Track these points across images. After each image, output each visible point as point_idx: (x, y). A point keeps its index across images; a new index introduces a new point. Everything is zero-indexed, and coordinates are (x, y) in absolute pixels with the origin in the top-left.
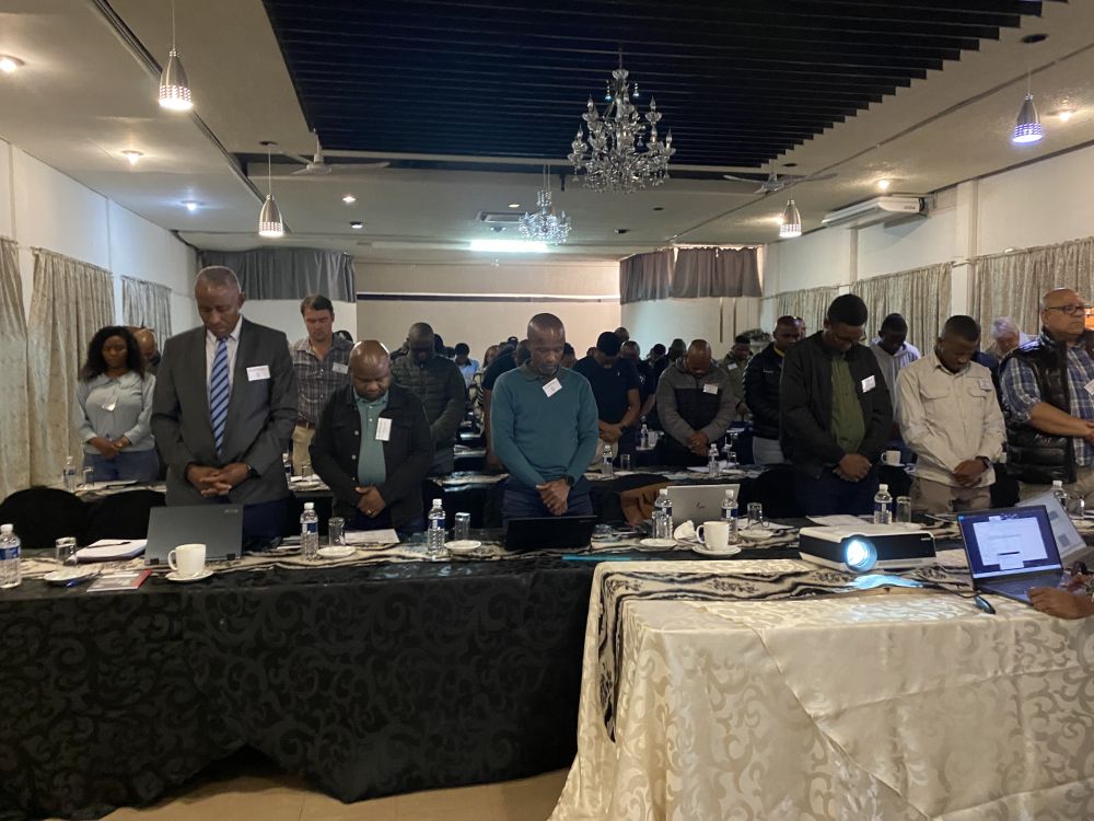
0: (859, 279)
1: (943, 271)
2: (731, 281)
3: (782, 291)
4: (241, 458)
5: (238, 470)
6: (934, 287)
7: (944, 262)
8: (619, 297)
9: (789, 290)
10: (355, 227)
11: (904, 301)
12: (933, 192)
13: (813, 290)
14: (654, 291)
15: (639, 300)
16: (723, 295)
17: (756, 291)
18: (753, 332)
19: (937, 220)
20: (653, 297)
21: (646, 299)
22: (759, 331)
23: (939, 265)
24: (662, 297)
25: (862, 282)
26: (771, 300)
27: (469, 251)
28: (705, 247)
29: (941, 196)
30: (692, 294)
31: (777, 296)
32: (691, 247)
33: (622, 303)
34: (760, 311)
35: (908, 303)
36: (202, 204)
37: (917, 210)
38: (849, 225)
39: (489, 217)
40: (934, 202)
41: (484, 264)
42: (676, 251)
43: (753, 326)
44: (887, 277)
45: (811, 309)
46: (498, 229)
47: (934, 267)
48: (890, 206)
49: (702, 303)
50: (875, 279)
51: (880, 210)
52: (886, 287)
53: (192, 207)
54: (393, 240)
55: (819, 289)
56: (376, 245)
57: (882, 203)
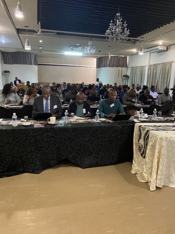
0: (150, 64)
1: (170, 63)
2: (121, 64)
3: (132, 66)
6: (168, 67)
7: (170, 61)
8: (96, 66)
9: (134, 66)
10: (40, 48)
11: (161, 69)
12: (170, 45)
13: (140, 67)
14: (105, 65)
15: (101, 67)
16: (120, 67)
17: (126, 66)
18: (125, 75)
19: (170, 52)
20: (104, 67)
21: (102, 67)
22: (127, 75)
23: (169, 62)
24: (106, 67)
25: (151, 65)
26: (130, 69)
27: (64, 55)
28: (116, 56)
29: (171, 46)
30: (113, 66)
31: (131, 68)
32: (113, 56)
33: (97, 68)
34: (127, 71)
35: (161, 70)
36: (5, 41)
37: (166, 49)
38: (149, 52)
39: (72, 47)
40: (170, 48)
41: (66, 58)
42: (110, 56)
43: (125, 74)
44: (157, 64)
45: (139, 71)
46: (72, 50)
47: (168, 62)
48: (160, 48)
49: (115, 68)
50: (154, 65)
51: (158, 49)
52: (157, 66)
53: (3, 41)
54: (47, 51)
55: (141, 66)
56: (43, 52)
57: (159, 47)
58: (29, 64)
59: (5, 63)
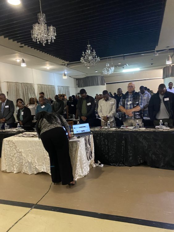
4: (5, 118)
5: (4, 119)
21: (166, 78)
33: (163, 79)
46: (123, 68)
58: (96, 85)
59: (78, 87)
